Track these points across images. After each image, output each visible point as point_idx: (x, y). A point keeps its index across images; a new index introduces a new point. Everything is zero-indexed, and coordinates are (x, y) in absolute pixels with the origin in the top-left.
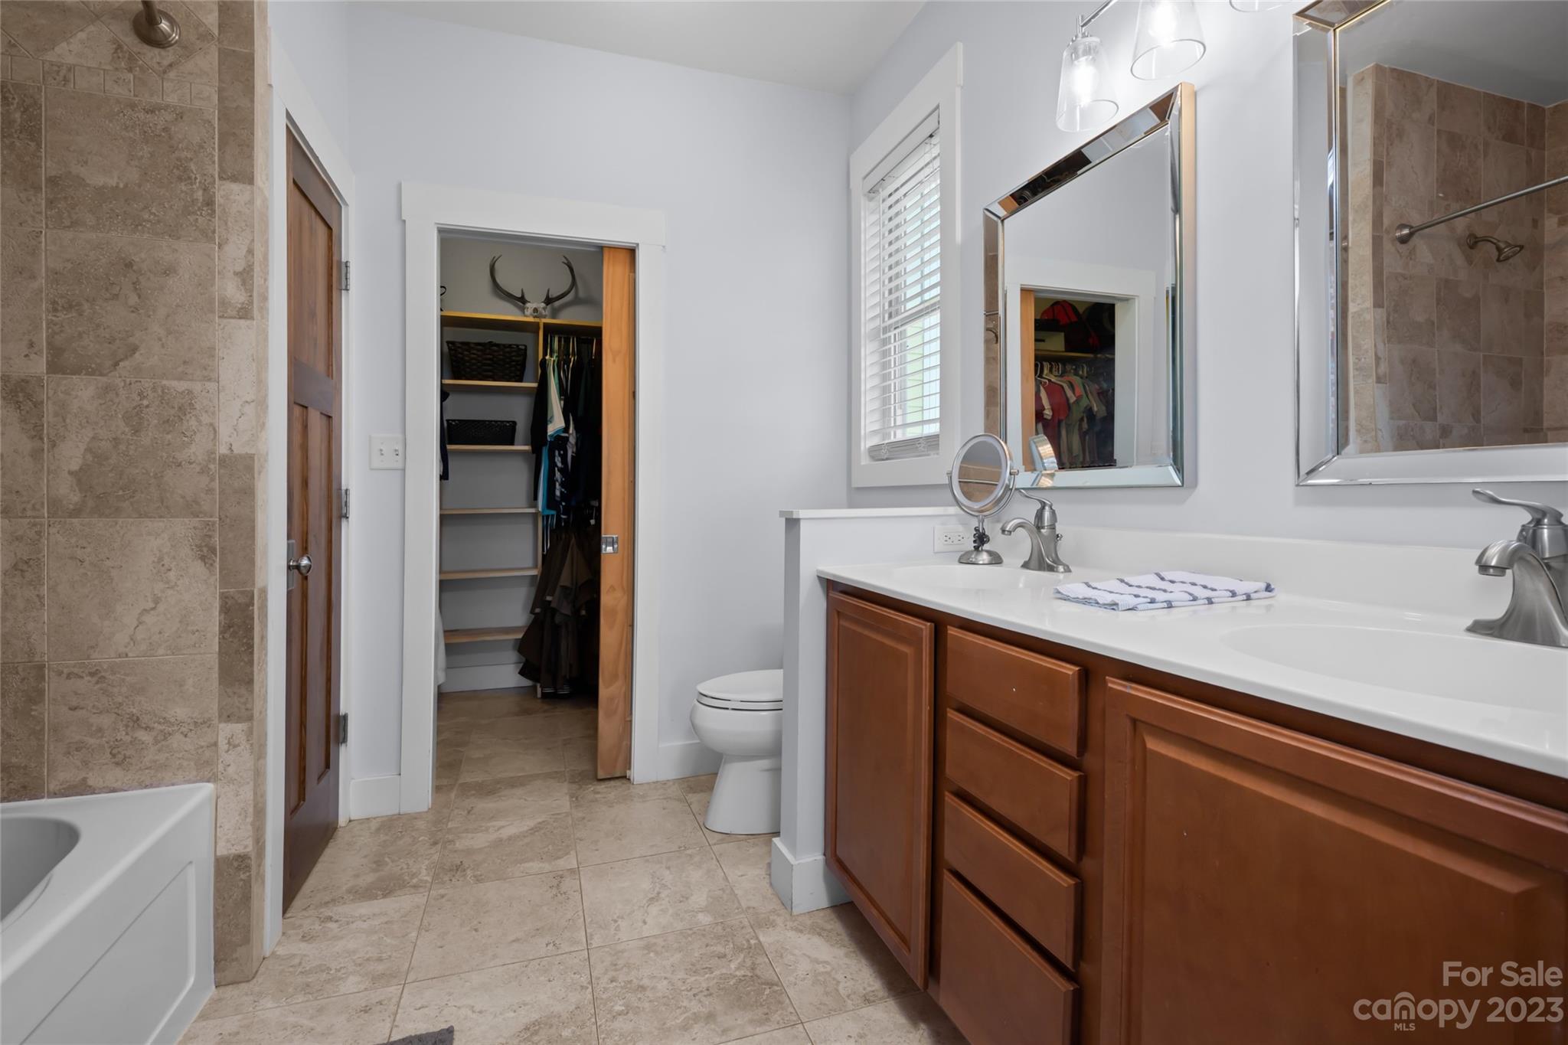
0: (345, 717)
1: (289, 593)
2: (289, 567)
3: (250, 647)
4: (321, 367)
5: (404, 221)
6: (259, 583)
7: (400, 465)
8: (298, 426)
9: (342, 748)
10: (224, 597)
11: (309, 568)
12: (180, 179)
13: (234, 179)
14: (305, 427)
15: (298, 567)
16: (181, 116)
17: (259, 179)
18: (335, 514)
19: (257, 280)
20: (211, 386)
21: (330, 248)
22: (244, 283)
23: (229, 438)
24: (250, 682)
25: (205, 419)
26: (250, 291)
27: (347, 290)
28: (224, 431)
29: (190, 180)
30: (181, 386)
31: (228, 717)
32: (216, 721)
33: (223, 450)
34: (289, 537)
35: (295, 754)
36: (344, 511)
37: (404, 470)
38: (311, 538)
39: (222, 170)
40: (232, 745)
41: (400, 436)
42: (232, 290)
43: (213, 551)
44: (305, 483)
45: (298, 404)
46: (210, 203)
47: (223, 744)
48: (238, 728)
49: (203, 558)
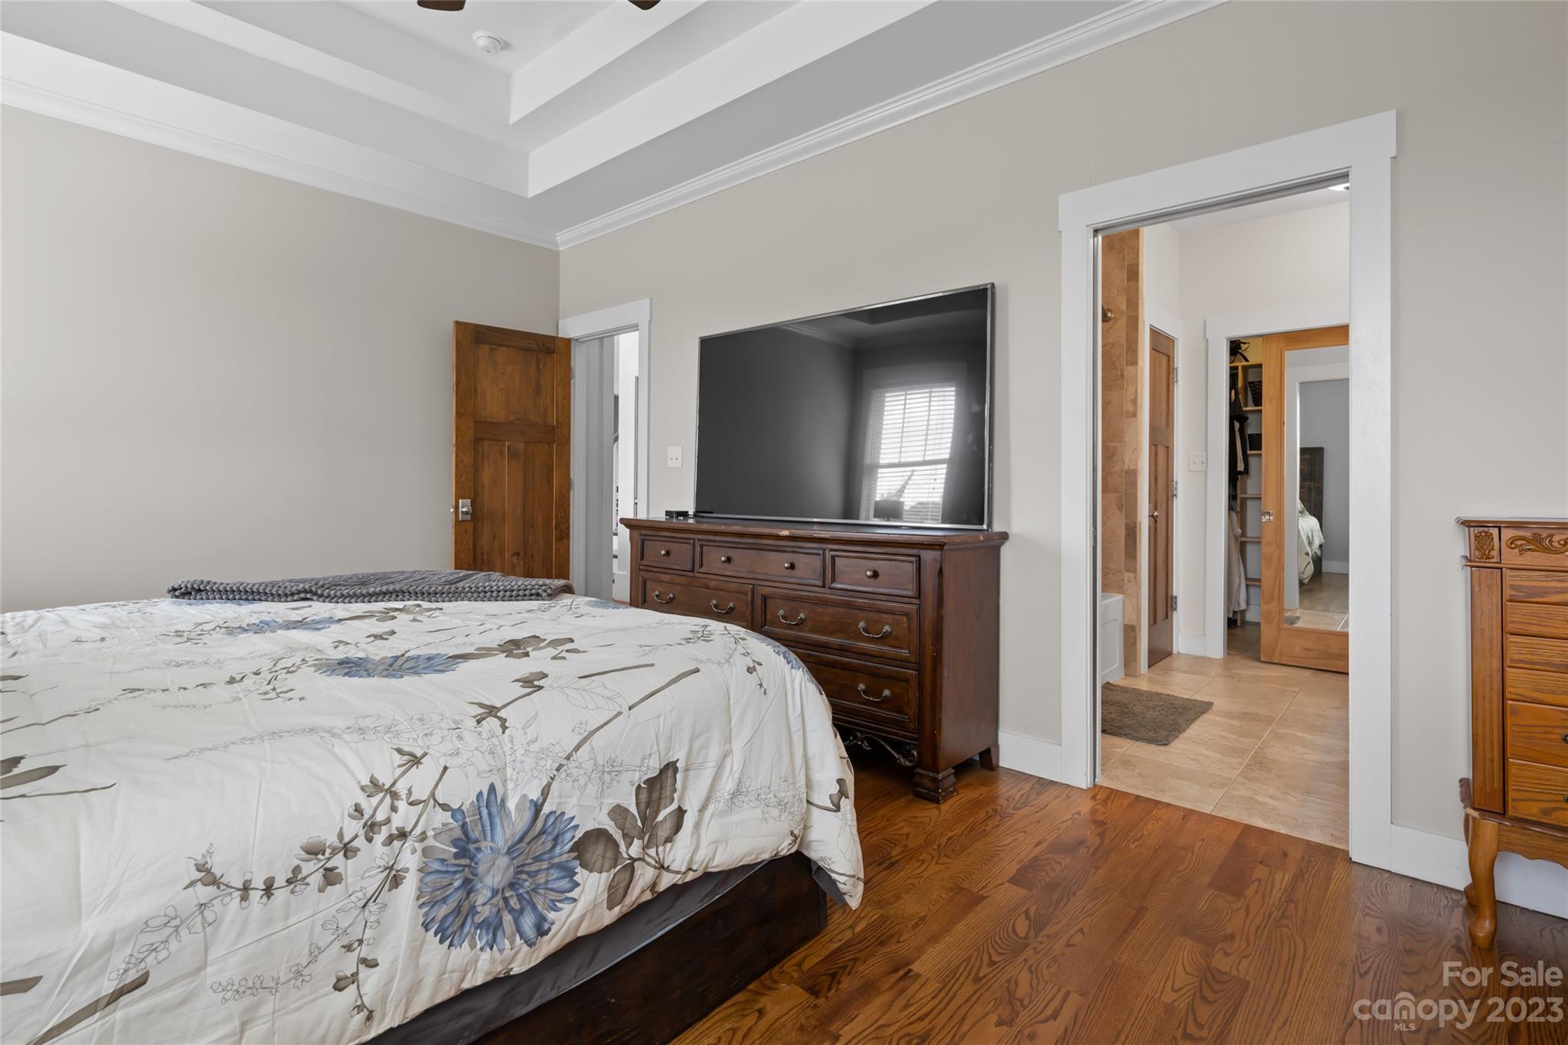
0: (1176, 597)
1: (1149, 526)
2: (1150, 516)
3: (1135, 543)
4: (1164, 424)
5: (1207, 340)
6: (1139, 520)
7: (1204, 469)
8: (1153, 455)
9: (1175, 613)
10: (1126, 524)
11: (1157, 516)
12: (1113, 369)
13: (1131, 364)
14: (1156, 454)
15: (1153, 516)
16: (1113, 345)
17: (1140, 363)
18: (1170, 494)
19: (1139, 402)
20: (1122, 444)
21: (1169, 365)
22: (1134, 403)
23: (1128, 464)
24: (1135, 558)
25: (1120, 456)
26: (1136, 407)
27: (1177, 381)
28: (1127, 460)
29: (1116, 368)
30: (1113, 444)
31: (1128, 570)
32: (1123, 571)
33: (1126, 468)
34: (1149, 503)
35: (1152, 601)
36: (1175, 492)
37: (1206, 472)
38: (1158, 504)
39: (1127, 362)
40: (1129, 581)
41: (1205, 454)
42: (1129, 407)
43: (1122, 506)
44: (1156, 479)
45: (1154, 445)
46: (1122, 376)
47: (1126, 579)
48: (1132, 575)
49: (1119, 509)
